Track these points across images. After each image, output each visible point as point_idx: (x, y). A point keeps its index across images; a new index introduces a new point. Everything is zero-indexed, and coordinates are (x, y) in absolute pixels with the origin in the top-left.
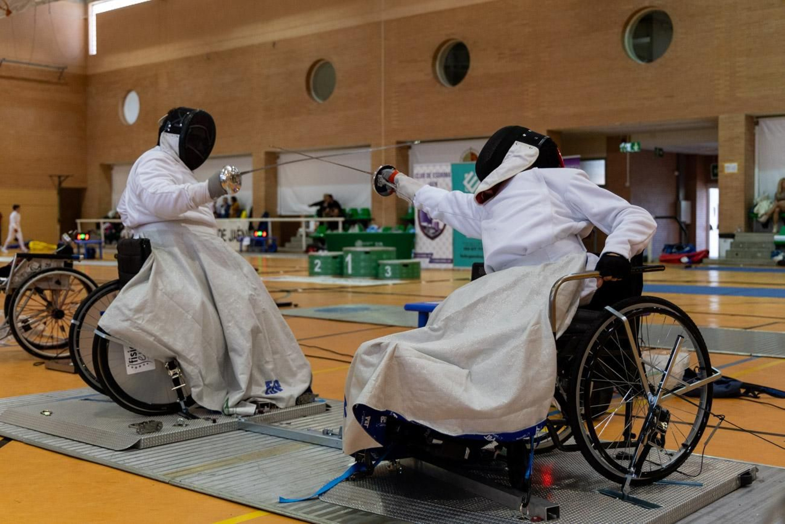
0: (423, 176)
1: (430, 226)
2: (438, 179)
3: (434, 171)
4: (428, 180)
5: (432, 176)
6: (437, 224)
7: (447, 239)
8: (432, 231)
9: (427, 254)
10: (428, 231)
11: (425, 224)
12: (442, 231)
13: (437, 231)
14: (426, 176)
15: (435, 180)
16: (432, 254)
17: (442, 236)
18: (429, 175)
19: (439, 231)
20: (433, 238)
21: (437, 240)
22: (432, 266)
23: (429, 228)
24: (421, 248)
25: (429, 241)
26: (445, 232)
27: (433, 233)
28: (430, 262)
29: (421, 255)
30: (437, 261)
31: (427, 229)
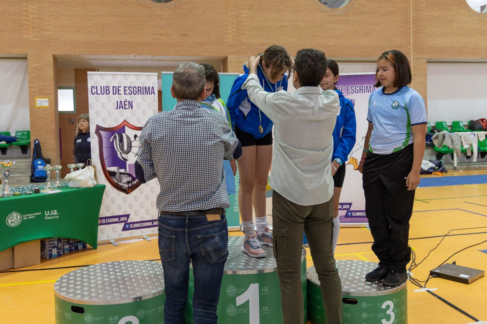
0: (106, 90)
1: (122, 171)
2: (134, 96)
4: (117, 98)
5: (122, 92)
8: (126, 179)
9: (119, 217)
10: (121, 181)
11: (113, 169)
14: (111, 90)
15: (129, 98)
16: (127, 216)
18: (116, 91)
20: (127, 191)
21: (136, 192)
22: (127, 234)
23: (121, 173)
24: (108, 210)
25: (123, 194)
27: (128, 183)
28: (124, 229)
29: (109, 220)
30: (136, 225)
31: (117, 176)
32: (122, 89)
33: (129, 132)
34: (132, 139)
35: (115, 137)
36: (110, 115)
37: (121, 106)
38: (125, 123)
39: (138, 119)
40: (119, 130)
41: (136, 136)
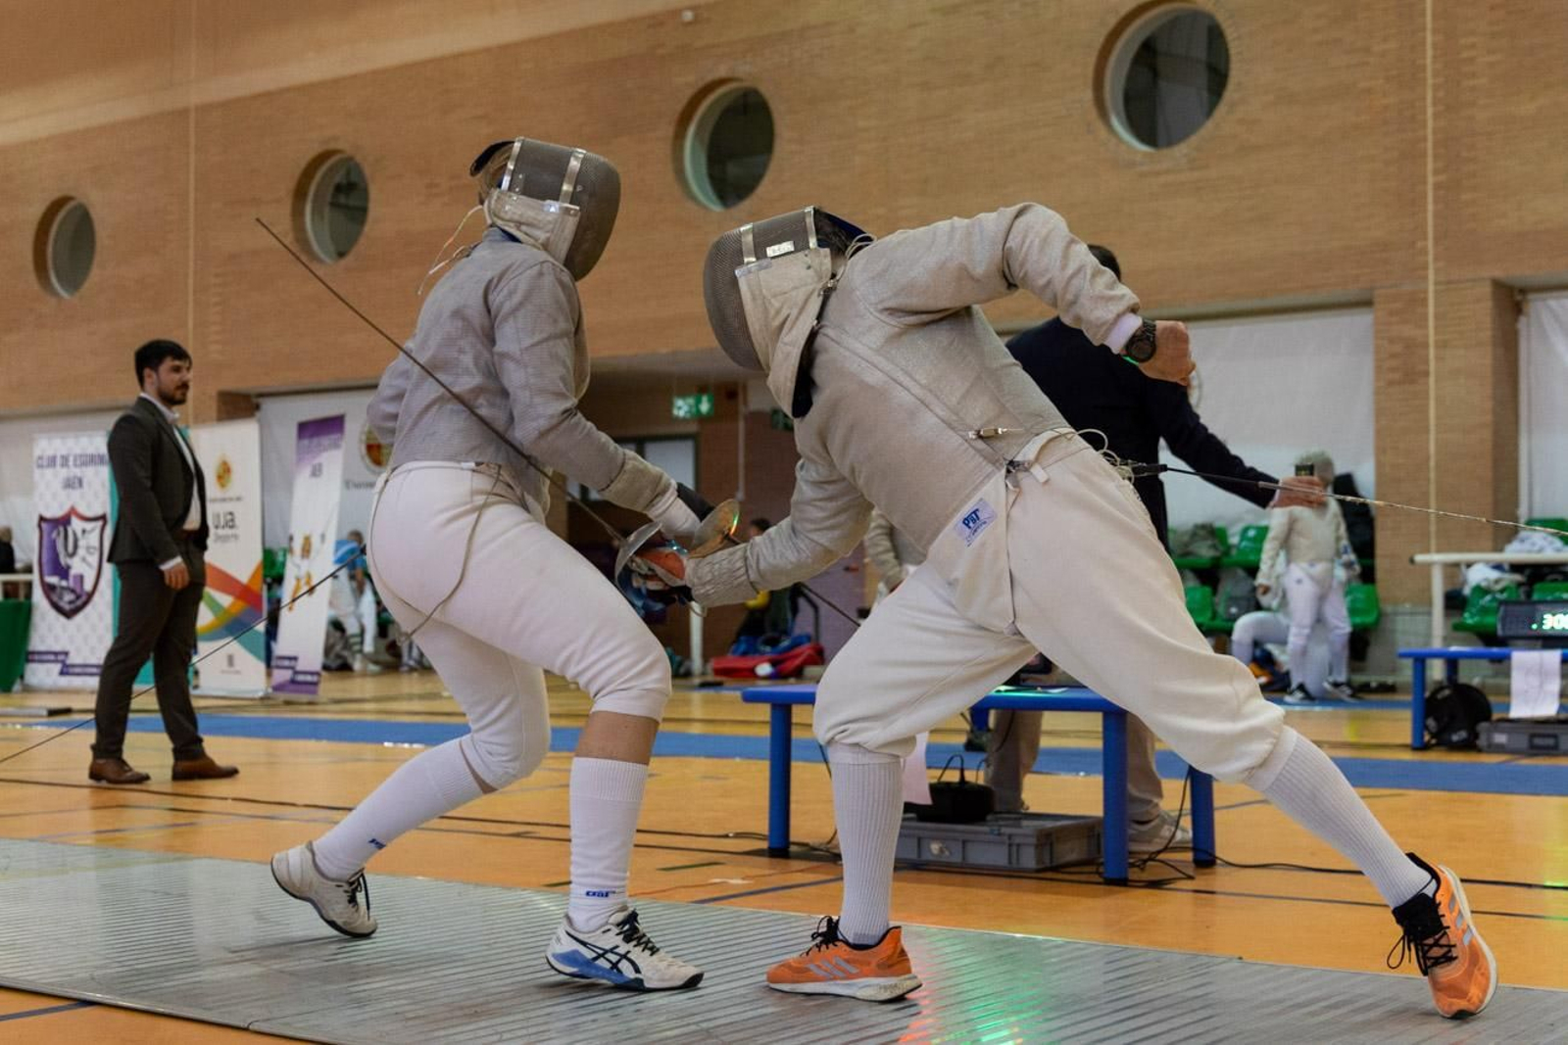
0: (52, 462)
1: (64, 583)
2: (84, 469)
3: (78, 451)
4: (63, 473)
5: (71, 463)
6: (81, 578)
7: (101, 617)
8: (68, 597)
9: (56, 654)
10: (61, 598)
11: (53, 580)
12: (90, 596)
13: (78, 597)
14: (59, 461)
15: (77, 472)
16: (66, 654)
17: (89, 609)
18: (65, 460)
19: (84, 598)
20: (69, 614)
21: (79, 618)
22: (65, 682)
23: (63, 588)
24: (43, 641)
25: (62, 619)
26: (96, 598)
27: (71, 602)
28: (62, 673)
29: (43, 657)
30: (77, 670)
31: (58, 591)
32: (71, 459)
33: (76, 525)
34: (79, 534)
35: (59, 534)
36: (54, 496)
37: (70, 484)
38: (73, 511)
39: (89, 506)
40: (64, 521)
41: (84, 531)
